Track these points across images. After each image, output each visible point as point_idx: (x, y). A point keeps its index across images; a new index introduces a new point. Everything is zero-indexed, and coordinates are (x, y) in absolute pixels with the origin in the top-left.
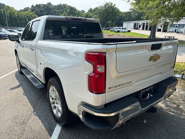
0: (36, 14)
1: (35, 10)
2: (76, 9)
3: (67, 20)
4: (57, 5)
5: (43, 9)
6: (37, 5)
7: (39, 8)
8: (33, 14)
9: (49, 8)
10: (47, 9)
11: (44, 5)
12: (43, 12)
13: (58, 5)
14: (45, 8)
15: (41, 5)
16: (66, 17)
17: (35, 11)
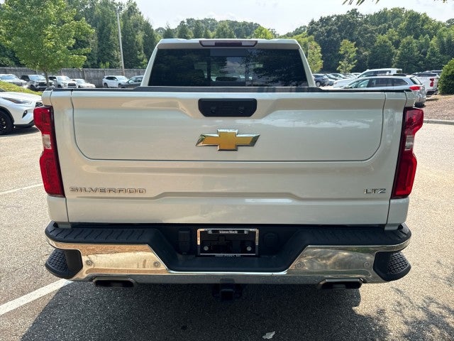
0: (315, 41)
1: (316, 30)
2: (427, 18)
3: (203, 46)
4: (375, 14)
5: (335, 27)
6: (321, 20)
7: (327, 24)
8: (309, 41)
9: (350, 23)
10: (346, 26)
11: (339, 17)
12: (334, 33)
13: (377, 12)
14: (340, 23)
15: (333, 17)
16: (200, 41)
17: (315, 33)
